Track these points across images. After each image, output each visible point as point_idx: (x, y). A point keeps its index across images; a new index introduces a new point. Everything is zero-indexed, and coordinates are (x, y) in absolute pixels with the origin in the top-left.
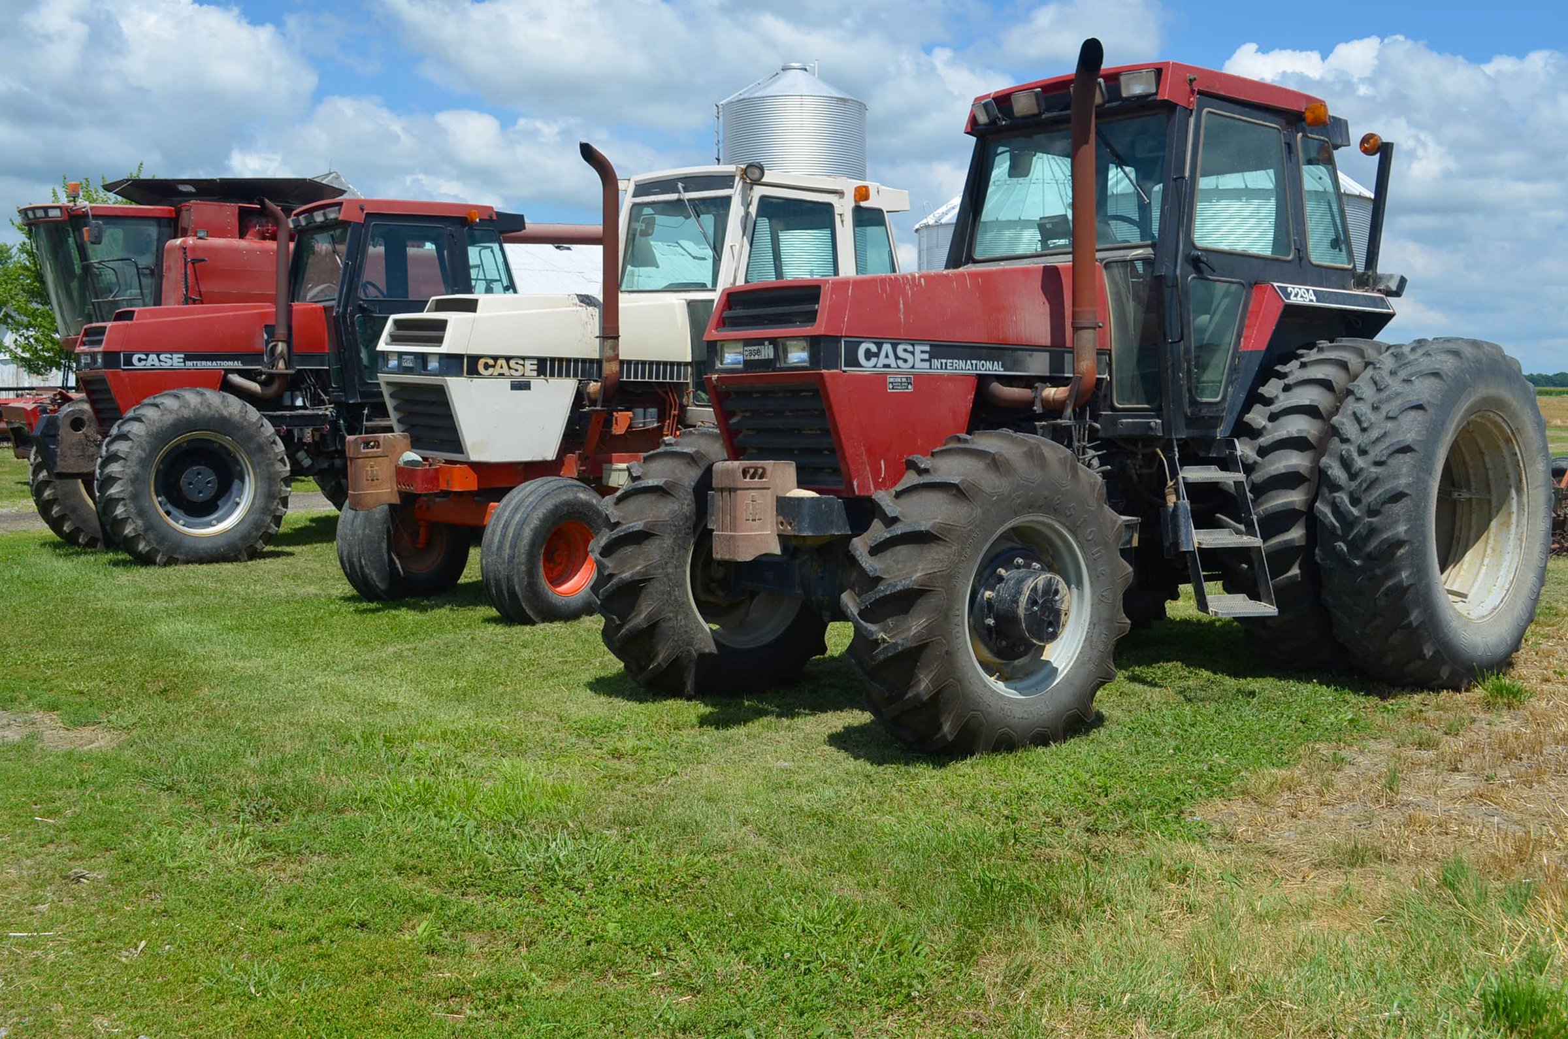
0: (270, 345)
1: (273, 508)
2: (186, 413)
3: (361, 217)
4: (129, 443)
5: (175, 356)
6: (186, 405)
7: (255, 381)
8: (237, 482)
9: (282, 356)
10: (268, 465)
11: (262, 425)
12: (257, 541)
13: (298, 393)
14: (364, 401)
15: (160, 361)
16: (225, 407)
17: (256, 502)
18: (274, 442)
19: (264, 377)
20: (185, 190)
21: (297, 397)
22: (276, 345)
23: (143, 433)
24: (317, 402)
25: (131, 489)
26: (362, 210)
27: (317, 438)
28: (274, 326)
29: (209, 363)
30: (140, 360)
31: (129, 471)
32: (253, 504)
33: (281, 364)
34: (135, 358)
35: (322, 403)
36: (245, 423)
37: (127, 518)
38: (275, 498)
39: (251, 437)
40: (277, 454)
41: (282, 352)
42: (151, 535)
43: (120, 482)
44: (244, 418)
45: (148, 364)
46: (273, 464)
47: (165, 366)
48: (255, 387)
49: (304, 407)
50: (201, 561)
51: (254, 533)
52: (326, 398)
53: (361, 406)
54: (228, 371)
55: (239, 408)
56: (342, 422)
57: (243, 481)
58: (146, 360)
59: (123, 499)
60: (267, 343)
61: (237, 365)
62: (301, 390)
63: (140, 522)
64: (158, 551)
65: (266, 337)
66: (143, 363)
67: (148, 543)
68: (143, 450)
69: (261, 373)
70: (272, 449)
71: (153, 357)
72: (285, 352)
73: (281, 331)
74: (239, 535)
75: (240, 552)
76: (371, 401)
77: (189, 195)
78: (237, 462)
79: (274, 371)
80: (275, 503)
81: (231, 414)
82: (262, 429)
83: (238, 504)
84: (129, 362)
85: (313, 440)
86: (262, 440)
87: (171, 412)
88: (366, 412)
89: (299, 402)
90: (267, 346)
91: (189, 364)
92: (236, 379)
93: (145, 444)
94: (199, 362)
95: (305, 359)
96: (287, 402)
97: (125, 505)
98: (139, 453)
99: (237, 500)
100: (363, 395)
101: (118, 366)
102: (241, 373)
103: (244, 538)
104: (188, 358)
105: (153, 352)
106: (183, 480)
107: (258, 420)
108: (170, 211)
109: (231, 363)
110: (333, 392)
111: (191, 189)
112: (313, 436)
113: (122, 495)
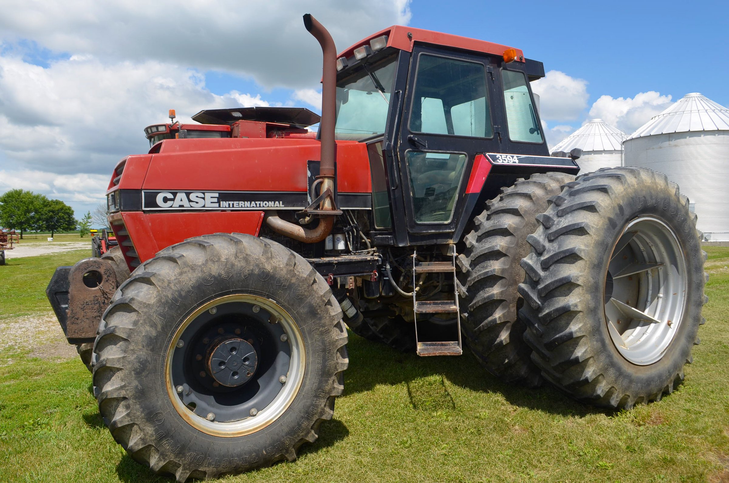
0: (316, 183)
1: (327, 388)
2: (215, 269)
3: (408, 46)
4: (133, 316)
5: (208, 195)
6: (215, 258)
7: (297, 223)
8: (282, 356)
9: (328, 194)
10: (322, 333)
11: (315, 281)
12: (308, 433)
13: (340, 236)
14: (414, 244)
15: (190, 201)
16: (268, 258)
17: (308, 382)
18: (329, 303)
19: (307, 219)
20: (236, 116)
21: (339, 240)
22: (321, 183)
23: (153, 301)
24: (360, 246)
25: (135, 383)
26: (410, 38)
27: (359, 284)
28: (318, 163)
29: (247, 204)
30: (165, 200)
31: (132, 358)
32: (303, 384)
33: (327, 204)
34: (159, 199)
35: (365, 246)
36: (294, 280)
37: (131, 426)
38: (330, 375)
39: (300, 299)
40: (332, 318)
41: (328, 190)
42: (166, 446)
43: (119, 374)
44: (292, 273)
45: (176, 204)
46: (327, 332)
47: (197, 207)
48: (298, 230)
49: (347, 251)
50: (236, 471)
51: (305, 424)
52: (368, 241)
53: (411, 250)
54: (268, 213)
55: (285, 261)
56: (388, 267)
57: (289, 353)
58: (173, 200)
59: (124, 398)
60: (311, 181)
61: (279, 206)
62: (343, 233)
63: (150, 430)
64: (178, 466)
65: (309, 174)
66: (170, 203)
67: (163, 455)
68: (154, 325)
69: (305, 214)
70: (327, 311)
71: (181, 196)
72: (332, 189)
73: (327, 167)
74: (286, 429)
75: (287, 451)
76: (419, 244)
77: (238, 118)
78: (281, 329)
79: (319, 211)
80: (331, 382)
81: (275, 268)
82: (315, 287)
83: (283, 384)
84: (151, 201)
85: (356, 285)
86: (315, 301)
87: (193, 268)
88: (414, 255)
89: (341, 246)
90: (311, 184)
91: (224, 204)
92: (277, 222)
93: (156, 318)
94: (235, 203)
95: (349, 199)
96: (329, 246)
97: (127, 407)
98: (147, 330)
99: (283, 378)
100: (413, 237)
101: (139, 208)
102: (283, 215)
103: (292, 432)
104: (223, 197)
105: (181, 190)
106: (212, 360)
107: (310, 275)
108: (228, 128)
109: (271, 204)
110: (376, 234)
111: (239, 115)
112: (356, 281)
113: (123, 393)
